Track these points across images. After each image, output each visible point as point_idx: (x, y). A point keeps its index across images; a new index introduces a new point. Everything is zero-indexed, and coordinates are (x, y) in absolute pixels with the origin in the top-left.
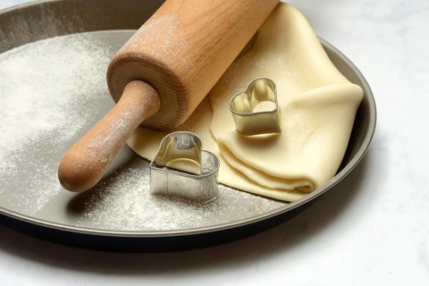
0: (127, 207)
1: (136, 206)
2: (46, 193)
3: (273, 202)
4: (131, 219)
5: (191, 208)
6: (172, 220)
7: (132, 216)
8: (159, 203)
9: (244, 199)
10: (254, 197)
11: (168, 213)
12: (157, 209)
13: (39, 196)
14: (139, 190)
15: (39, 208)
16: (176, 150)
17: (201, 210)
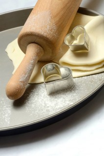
0: (44, 105)
1: (46, 102)
2: (6, 116)
3: (97, 75)
4: (49, 108)
5: (68, 93)
6: (65, 100)
7: (48, 107)
8: (54, 97)
9: (85, 79)
10: (88, 77)
11: (62, 99)
12: (56, 99)
13: (5, 119)
14: (42, 96)
15: (9, 123)
16: (48, 73)
17: (73, 91)
